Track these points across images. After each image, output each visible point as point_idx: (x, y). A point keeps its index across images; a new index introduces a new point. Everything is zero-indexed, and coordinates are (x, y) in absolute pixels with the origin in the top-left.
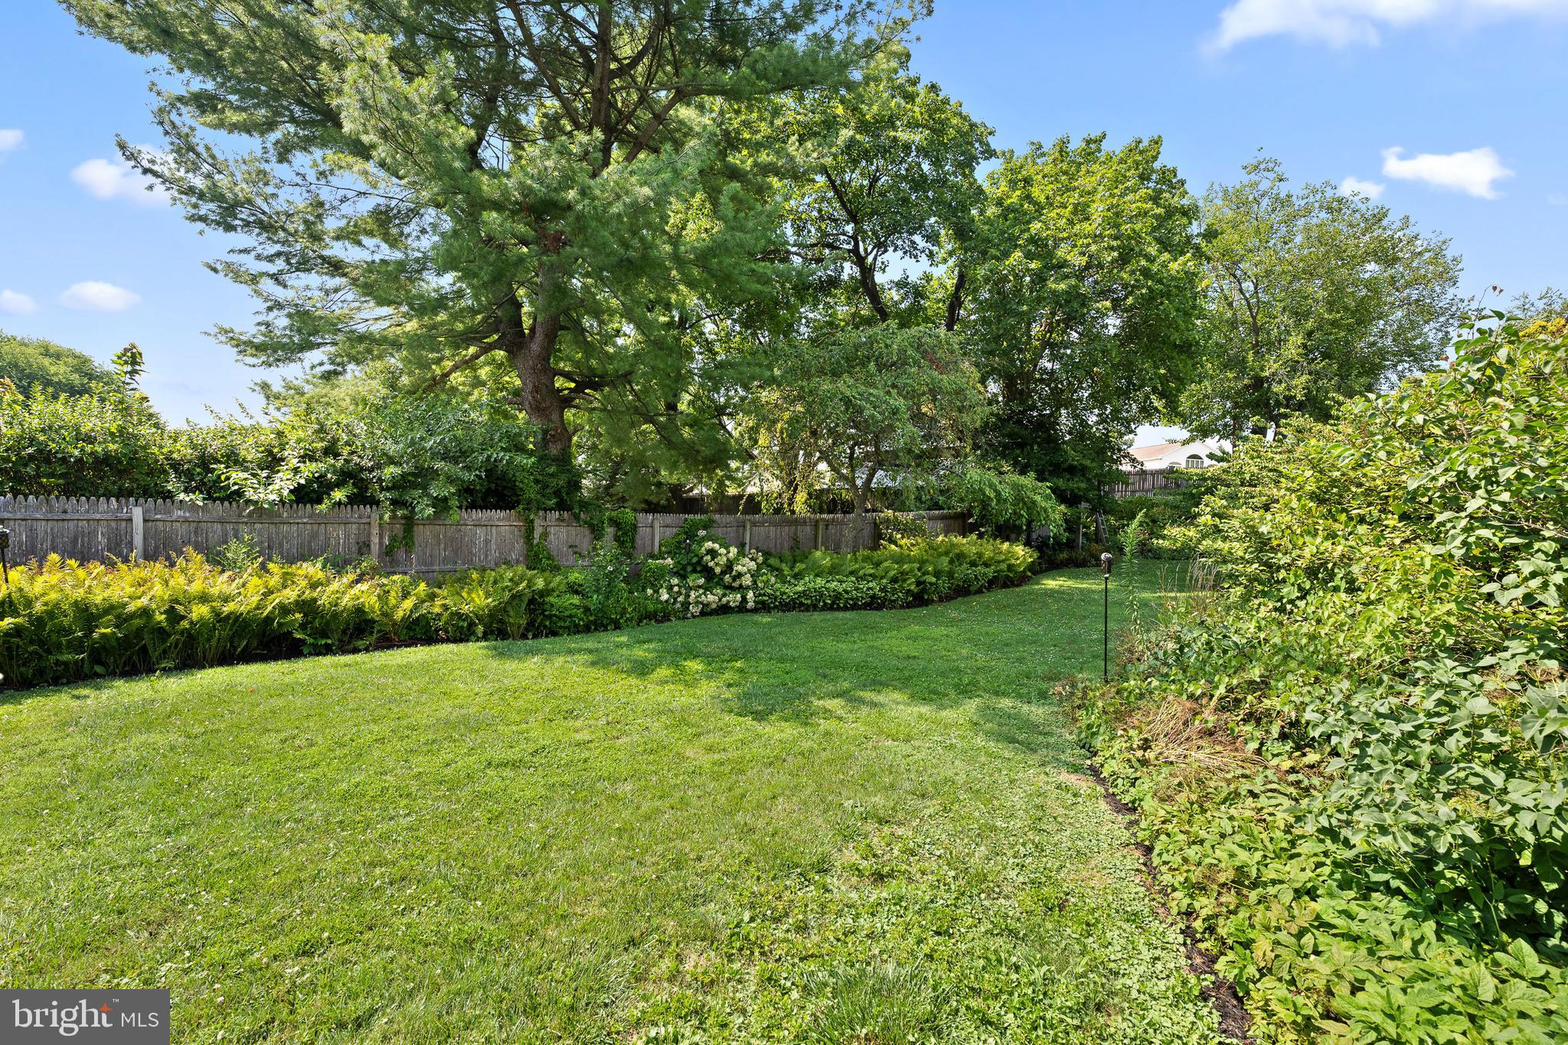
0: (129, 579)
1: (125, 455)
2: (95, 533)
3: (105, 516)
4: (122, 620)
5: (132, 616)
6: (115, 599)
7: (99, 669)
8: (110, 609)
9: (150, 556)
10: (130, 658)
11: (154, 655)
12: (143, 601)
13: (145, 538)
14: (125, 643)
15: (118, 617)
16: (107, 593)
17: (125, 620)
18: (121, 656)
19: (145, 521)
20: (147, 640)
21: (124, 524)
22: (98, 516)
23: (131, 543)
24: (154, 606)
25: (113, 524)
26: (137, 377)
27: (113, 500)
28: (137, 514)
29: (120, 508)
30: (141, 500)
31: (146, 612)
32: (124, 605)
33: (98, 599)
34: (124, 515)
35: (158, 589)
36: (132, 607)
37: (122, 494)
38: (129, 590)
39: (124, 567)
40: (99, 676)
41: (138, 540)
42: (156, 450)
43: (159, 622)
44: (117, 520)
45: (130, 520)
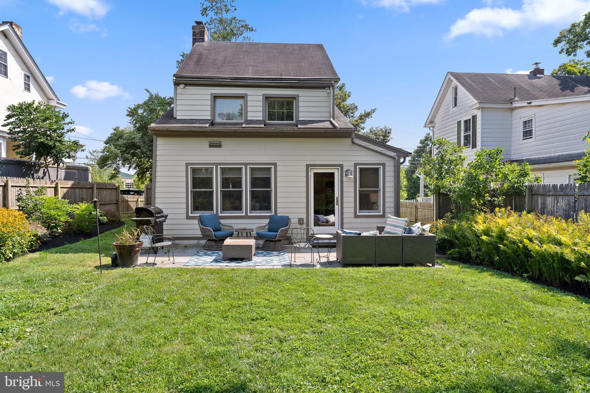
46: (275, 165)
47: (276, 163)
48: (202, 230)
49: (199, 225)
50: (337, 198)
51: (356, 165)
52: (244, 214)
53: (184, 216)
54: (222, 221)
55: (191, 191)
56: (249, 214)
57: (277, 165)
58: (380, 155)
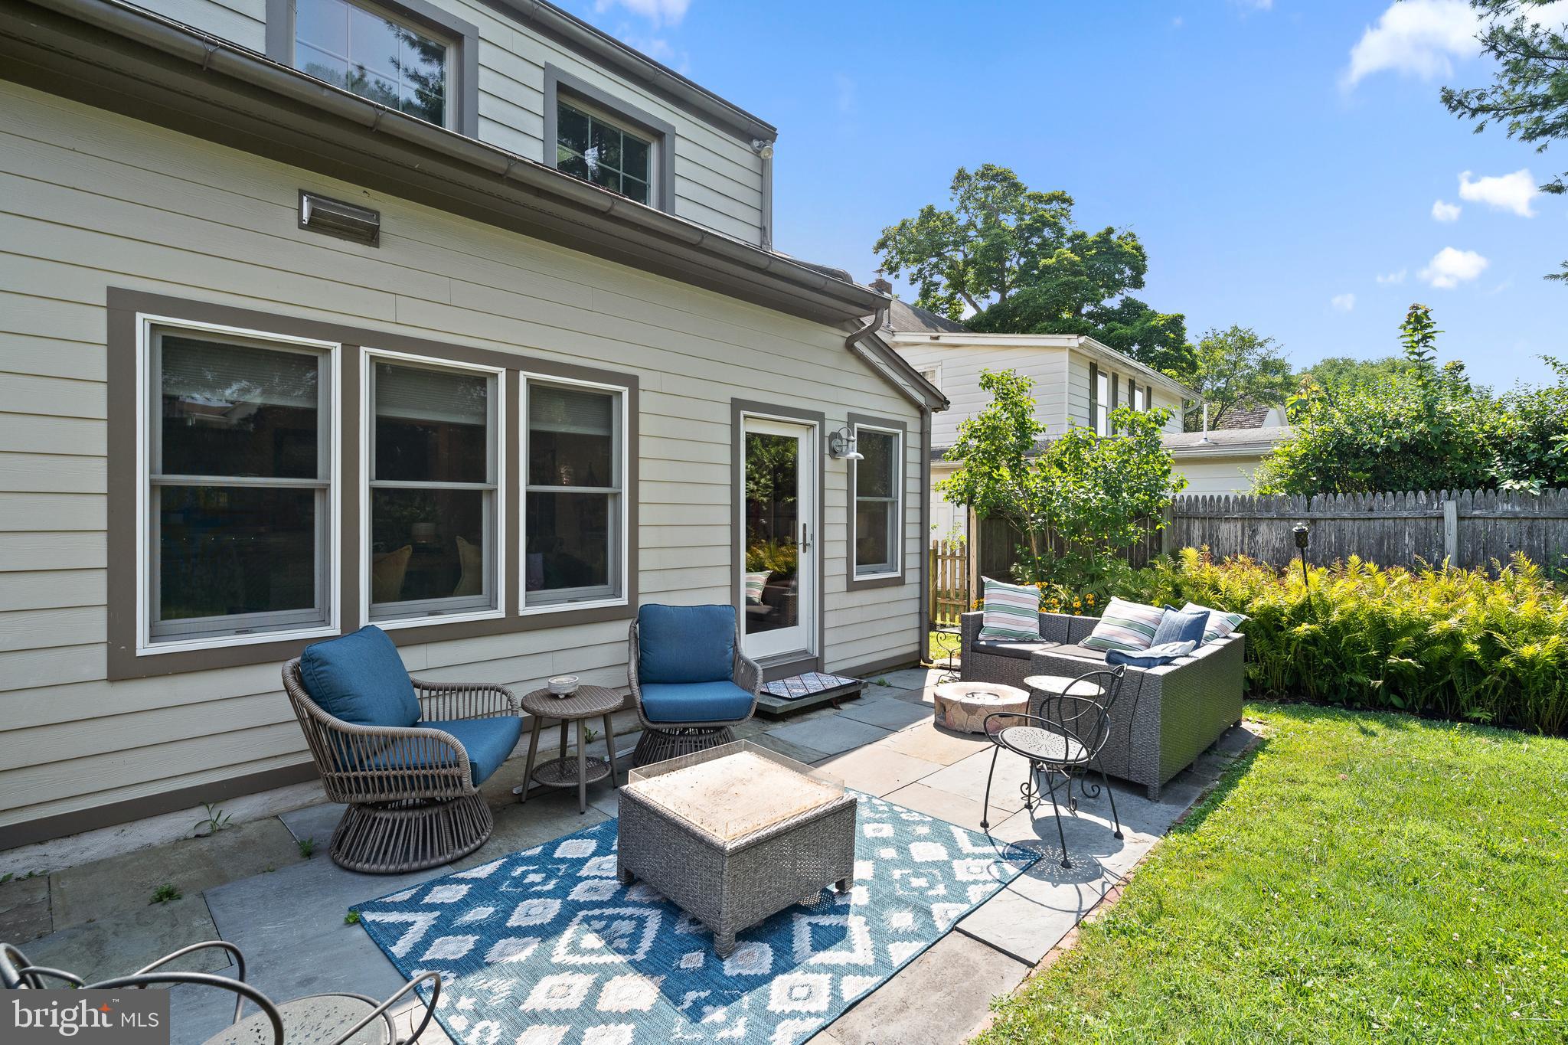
0: (1434, 590)
1: (1436, 437)
2: (1402, 533)
3: (1413, 514)
4: (1425, 643)
5: (1435, 640)
6: (1416, 614)
7: (1395, 700)
8: (1409, 627)
9: (1465, 563)
10: (1433, 694)
11: (1464, 698)
12: (1452, 623)
13: (1459, 541)
14: (1426, 676)
15: (1418, 638)
16: (1407, 605)
17: (1428, 644)
18: (1421, 689)
19: (1460, 518)
20: (1454, 674)
21: (1434, 523)
22: (1405, 514)
23: (1442, 546)
24: (1464, 631)
25: (1422, 523)
26: (1431, 342)
27: (1422, 493)
28: (1450, 509)
29: (1430, 503)
30: (1455, 492)
31: (1454, 638)
32: (1427, 625)
33: (1397, 613)
34: (1435, 512)
35: (1470, 607)
36: (1436, 629)
37: (1435, 486)
38: (1433, 605)
39: (1431, 576)
40: (1395, 709)
41: (1451, 543)
42: (1473, 427)
43: (1471, 654)
44: (1426, 518)
45: (1441, 518)
46: (632, 382)
47: (636, 378)
48: (313, 728)
49: (292, 697)
50: (805, 525)
51: (852, 418)
52: (500, 613)
53: (97, 663)
54: (412, 659)
55: (153, 486)
56: (524, 611)
57: (641, 386)
58: (894, 394)
